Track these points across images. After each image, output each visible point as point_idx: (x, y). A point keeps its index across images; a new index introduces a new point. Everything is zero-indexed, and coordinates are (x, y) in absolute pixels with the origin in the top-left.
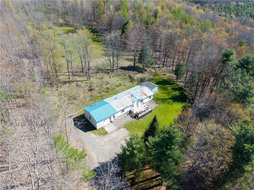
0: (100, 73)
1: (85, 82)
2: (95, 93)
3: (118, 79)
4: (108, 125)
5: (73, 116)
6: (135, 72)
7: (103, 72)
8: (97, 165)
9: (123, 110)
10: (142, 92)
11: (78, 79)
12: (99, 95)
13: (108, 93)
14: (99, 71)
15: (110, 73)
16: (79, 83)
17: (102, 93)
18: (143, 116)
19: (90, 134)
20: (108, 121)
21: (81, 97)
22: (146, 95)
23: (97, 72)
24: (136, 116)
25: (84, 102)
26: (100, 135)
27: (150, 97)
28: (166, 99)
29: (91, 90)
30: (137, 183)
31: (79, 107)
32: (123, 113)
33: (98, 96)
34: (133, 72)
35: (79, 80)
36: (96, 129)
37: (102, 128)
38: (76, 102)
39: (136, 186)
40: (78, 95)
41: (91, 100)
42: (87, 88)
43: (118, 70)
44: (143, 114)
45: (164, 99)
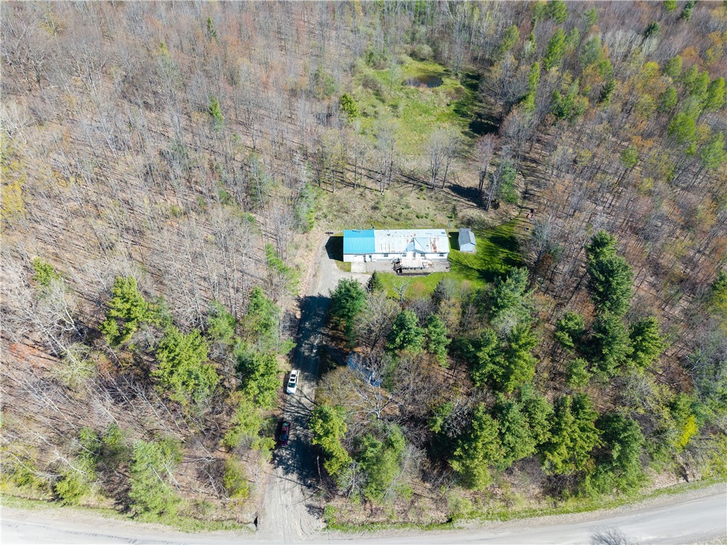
0: (409, 185)
1: (375, 192)
2: (377, 215)
3: (429, 206)
4: (359, 263)
5: (332, 233)
6: (471, 203)
7: (414, 185)
8: (316, 295)
9: (386, 255)
10: (435, 241)
11: (370, 184)
12: (381, 220)
13: (397, 222)
14: (411, 182)
15: (425, 191)
16: (367, 191)
17: (389, 219)
18: (408, 274)
19: (333, 263)
20: (361, 258)
21: (355, 214)
22: (435, 248)
23: (405, 182)
24: (399, 270)
25: (356, 221)
26: (341, 268)
27: (442, 254)
28: (472, 268)
29: (375, 208)
30: (338, 330)
31: (347, 226)
32: (386, 258)
33: (379, 220)
34: (468, 203)
35: (369, 187)
36: (342, 260)
37: (350, 264)
38: (346, 218)
39: (335, 331)
40: (353, 209)
41: (367, 222)
42: (372, 203)
43: (444, 189)
44: (413, 271)
45: (468, 267)
